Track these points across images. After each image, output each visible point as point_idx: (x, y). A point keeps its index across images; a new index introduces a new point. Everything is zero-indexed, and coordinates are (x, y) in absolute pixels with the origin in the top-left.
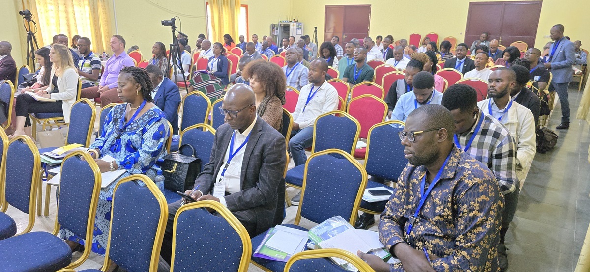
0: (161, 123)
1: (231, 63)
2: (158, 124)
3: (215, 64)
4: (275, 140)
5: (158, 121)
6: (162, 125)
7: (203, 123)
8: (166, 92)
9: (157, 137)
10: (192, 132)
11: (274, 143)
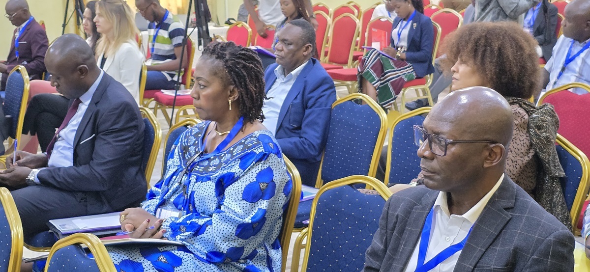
0: (266, 166)
1: (440, 29)
2: (260, 167)
3: (405, 33)
4: (551, 238)
5: (260, 160)
6: (269, 171)
7: (366, 173)
8: (307, 91)
9: (252, 195)
10: (339, 192)
11: (549, 246)
